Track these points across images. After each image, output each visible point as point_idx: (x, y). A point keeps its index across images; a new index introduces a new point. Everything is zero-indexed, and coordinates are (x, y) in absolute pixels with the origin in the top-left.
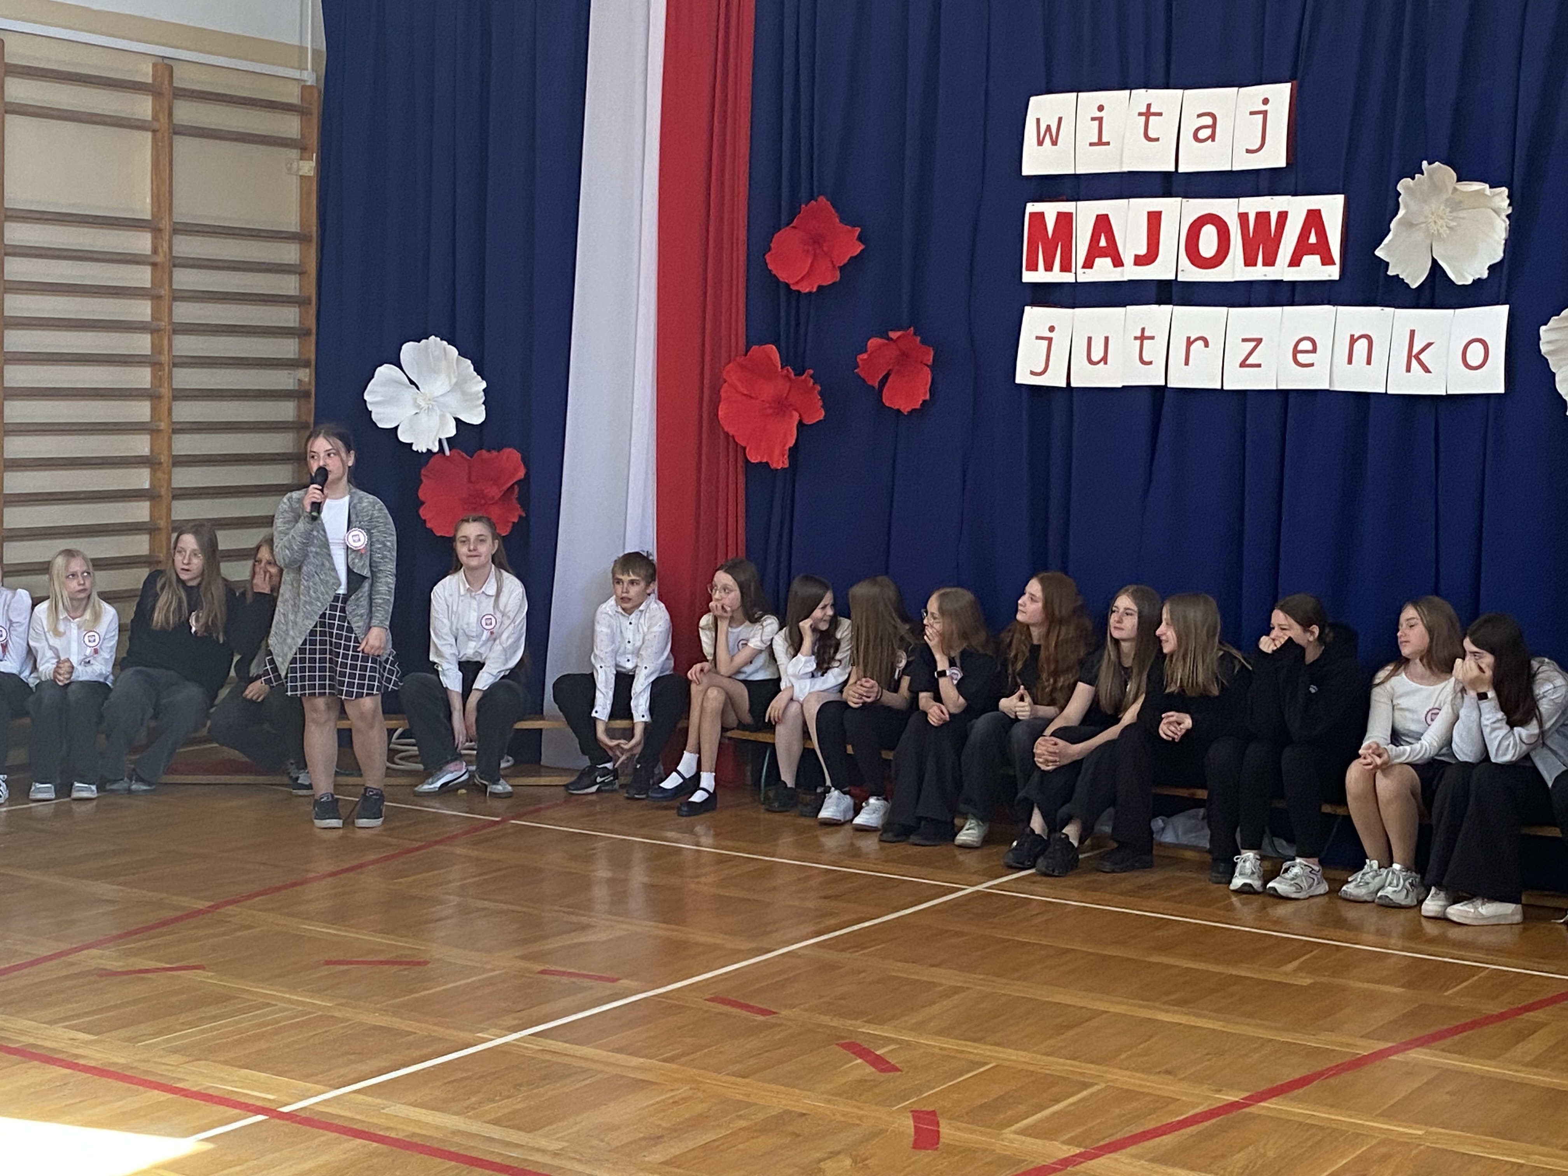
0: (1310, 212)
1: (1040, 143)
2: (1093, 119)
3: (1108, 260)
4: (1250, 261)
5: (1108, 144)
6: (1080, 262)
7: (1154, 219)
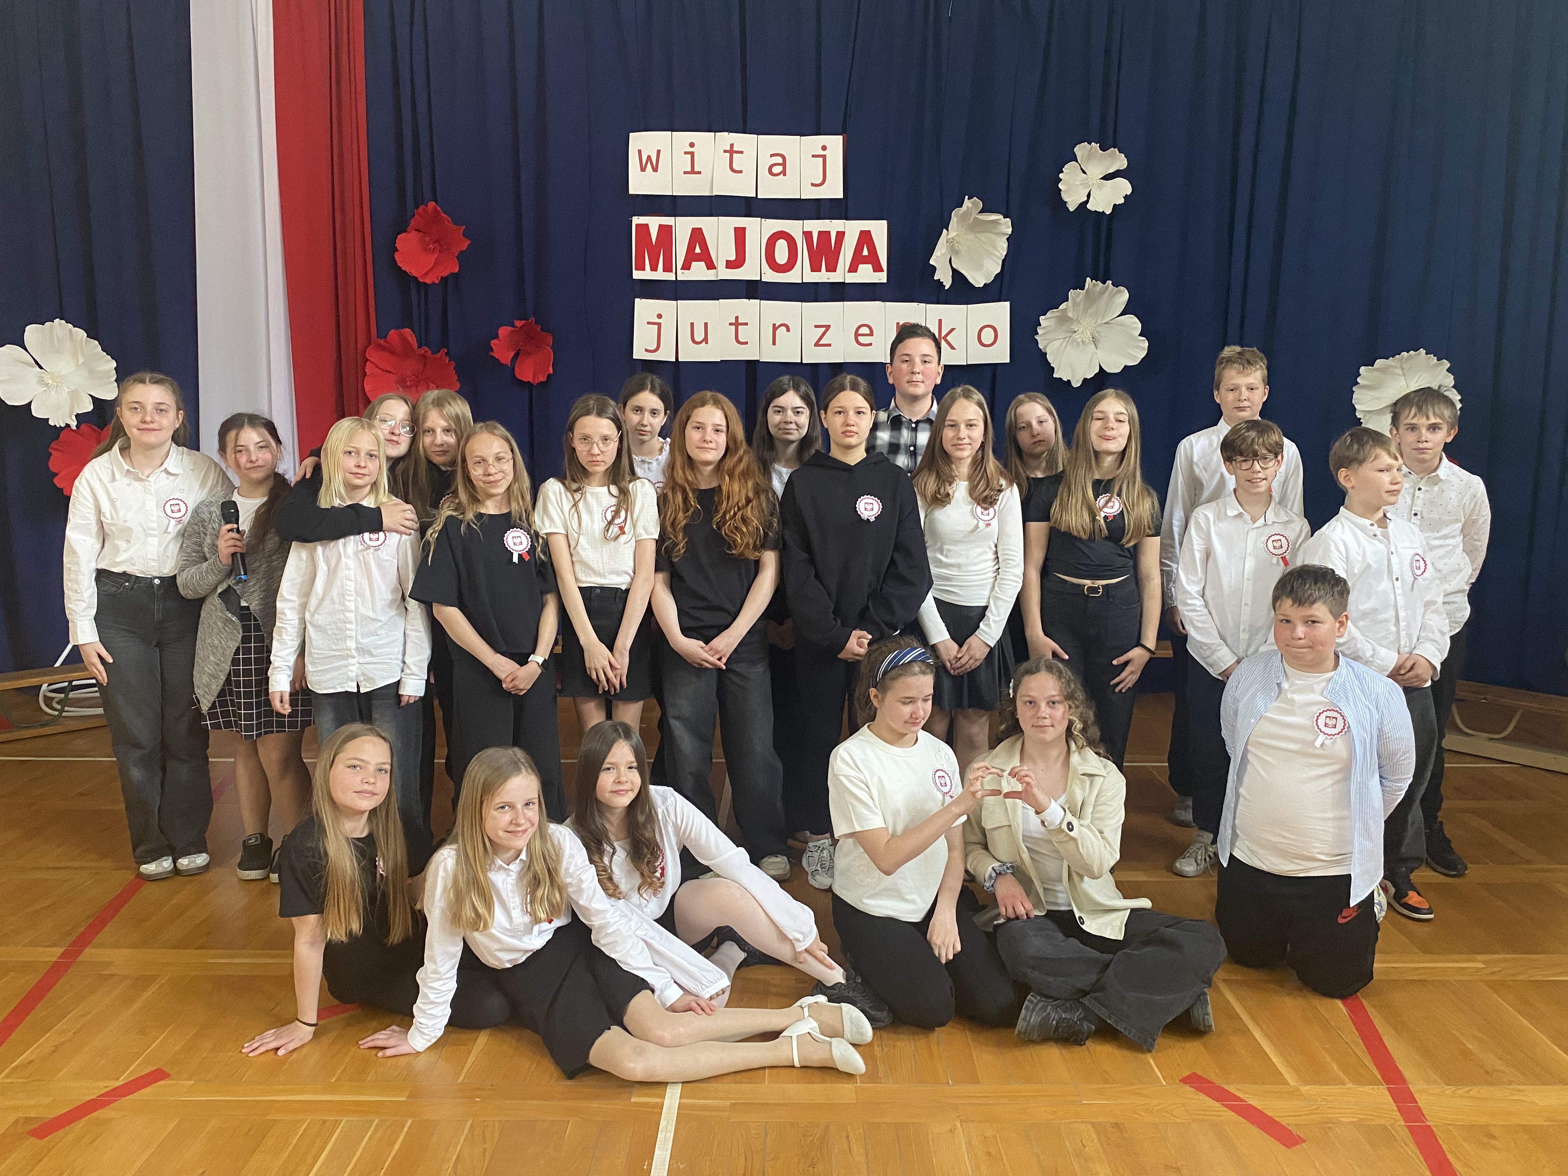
0: (862, 232)
1: (643, 169)
2: (686, 153)
3: (703, 263)
4: (815, 268)
5: (699, 173)
6: (680, 266)
7: (740, 234)
